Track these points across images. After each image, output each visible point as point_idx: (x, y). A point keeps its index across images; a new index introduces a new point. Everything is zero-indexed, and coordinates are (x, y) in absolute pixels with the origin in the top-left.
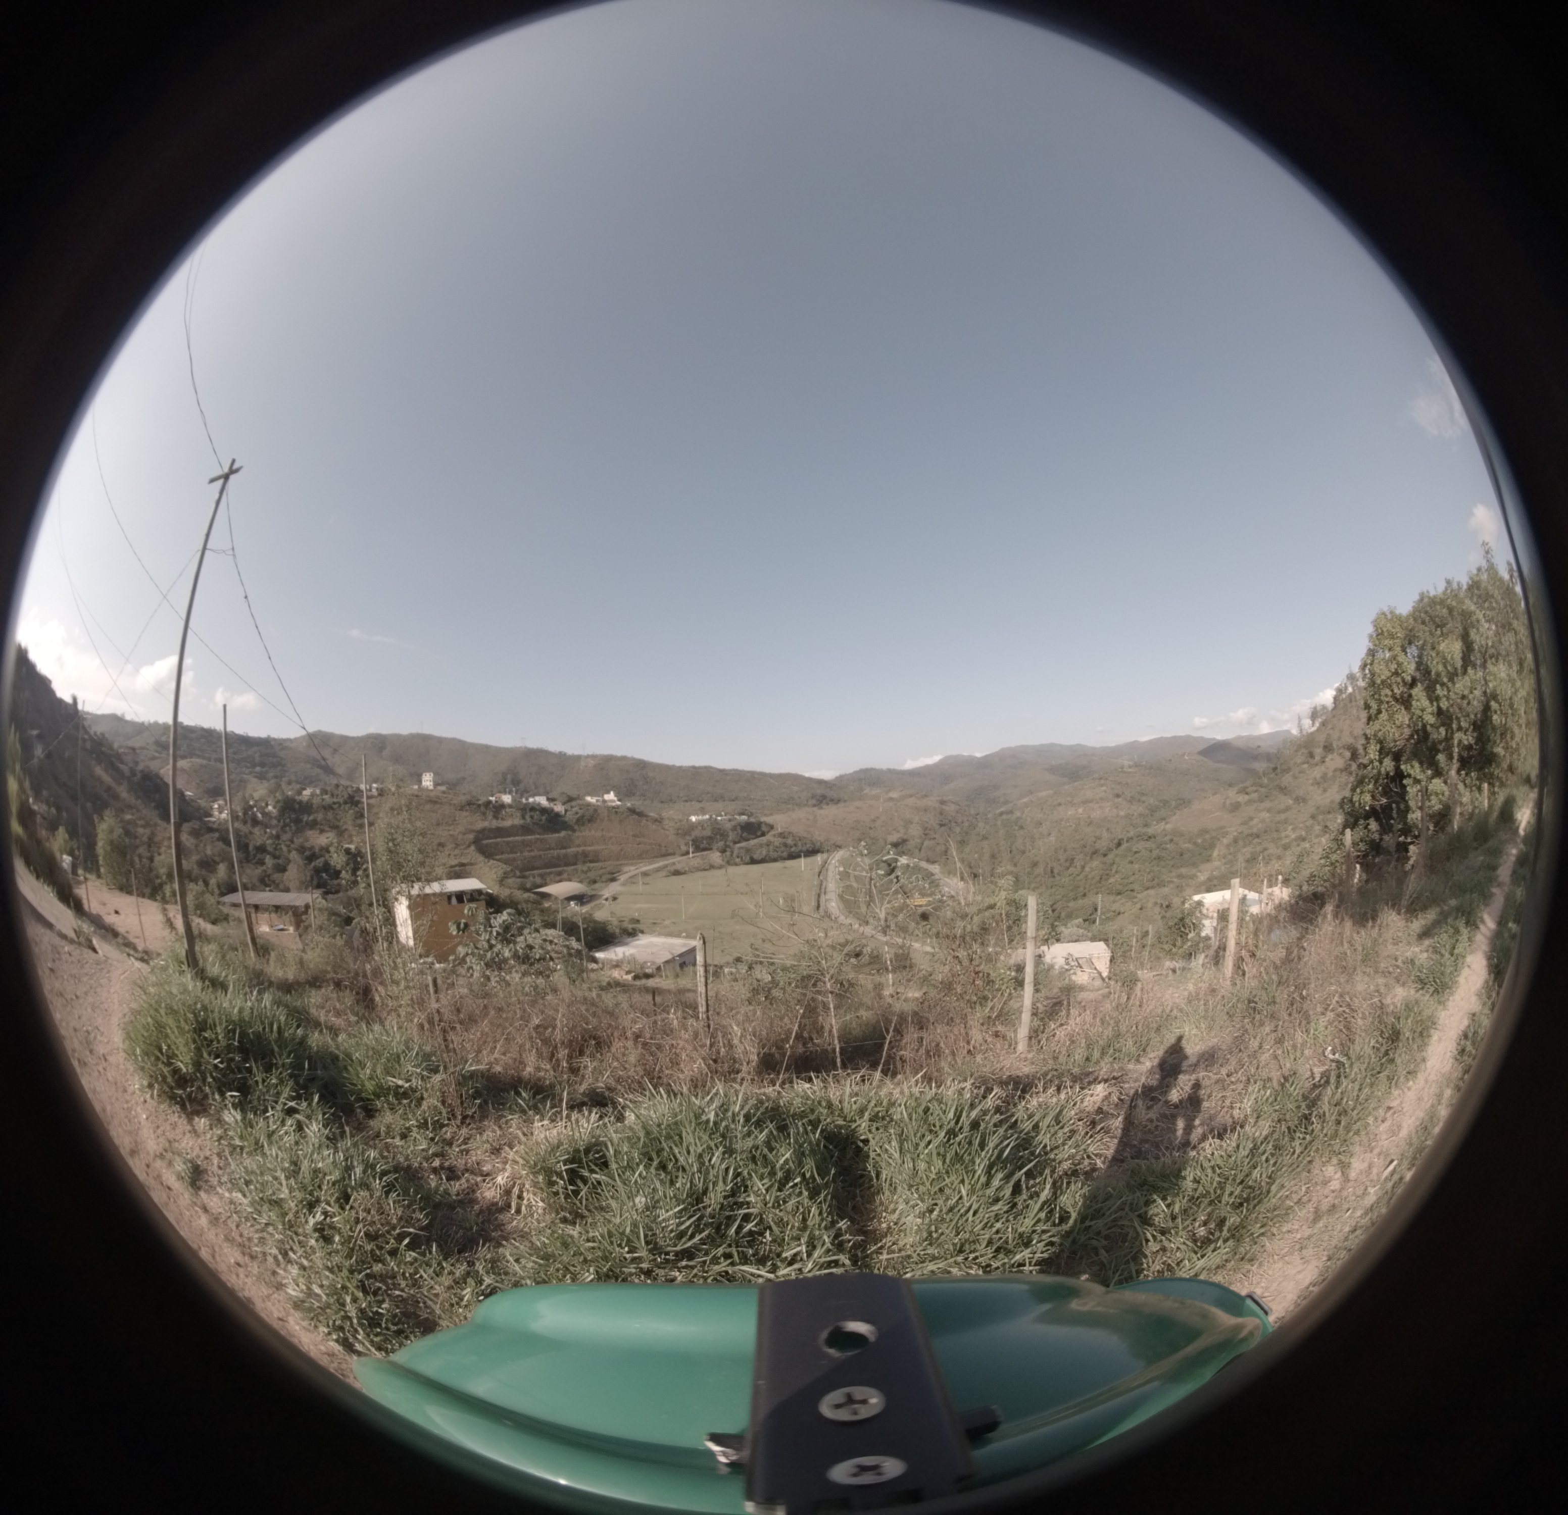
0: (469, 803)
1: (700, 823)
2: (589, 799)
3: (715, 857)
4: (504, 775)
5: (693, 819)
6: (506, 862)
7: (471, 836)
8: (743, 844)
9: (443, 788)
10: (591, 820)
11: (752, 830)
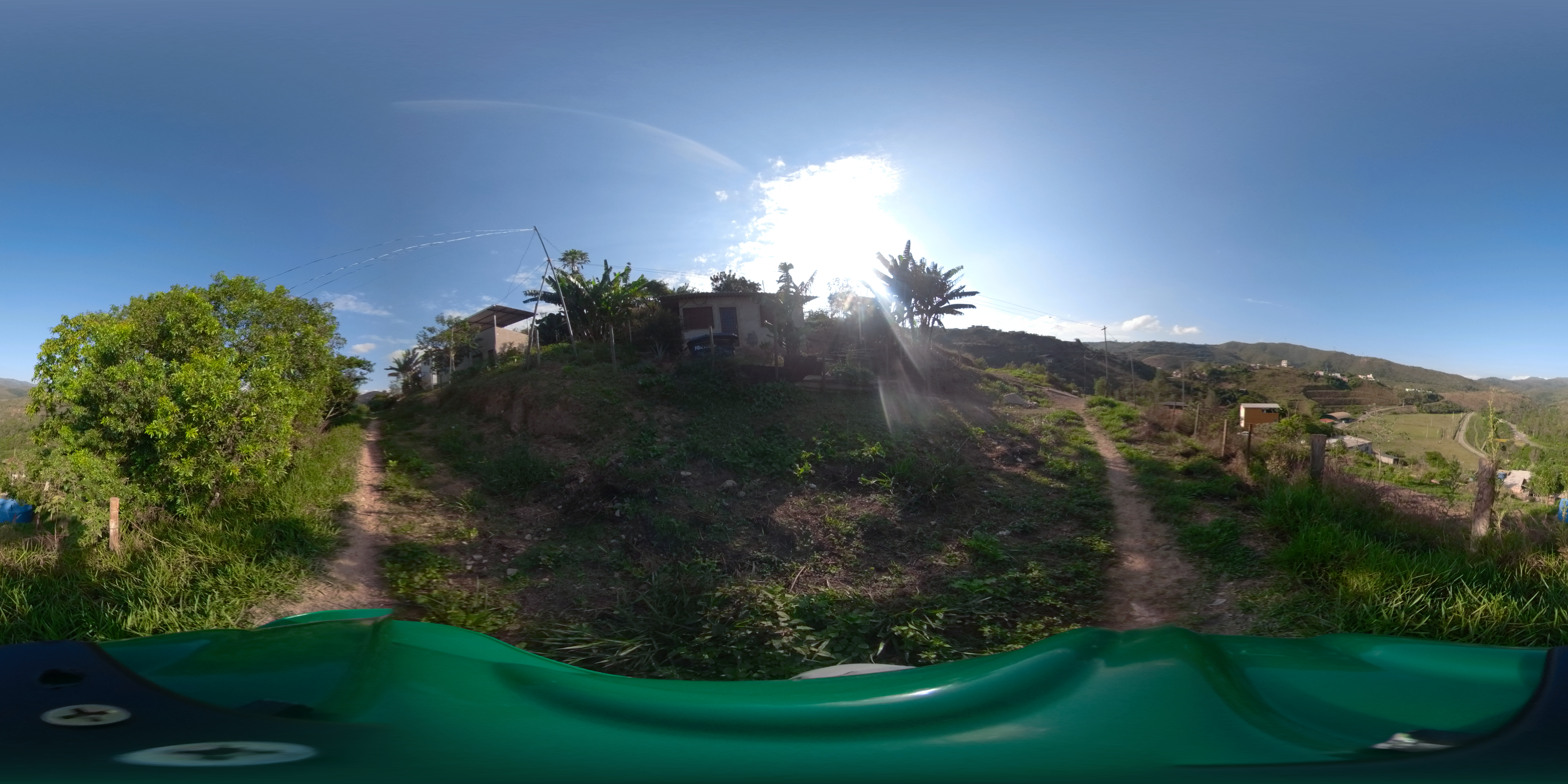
0: (1303, 374)
1: (1409, 392)
2: (1360, 376)
3: (1414, 408)
4: (1323, 363)
5: (1407, 390)
6: (1317, 401)
7: (1302, 388)
8: (1428, 404)
9: (1292, 367)
10: (1360, 386)
11: (1433, 398)
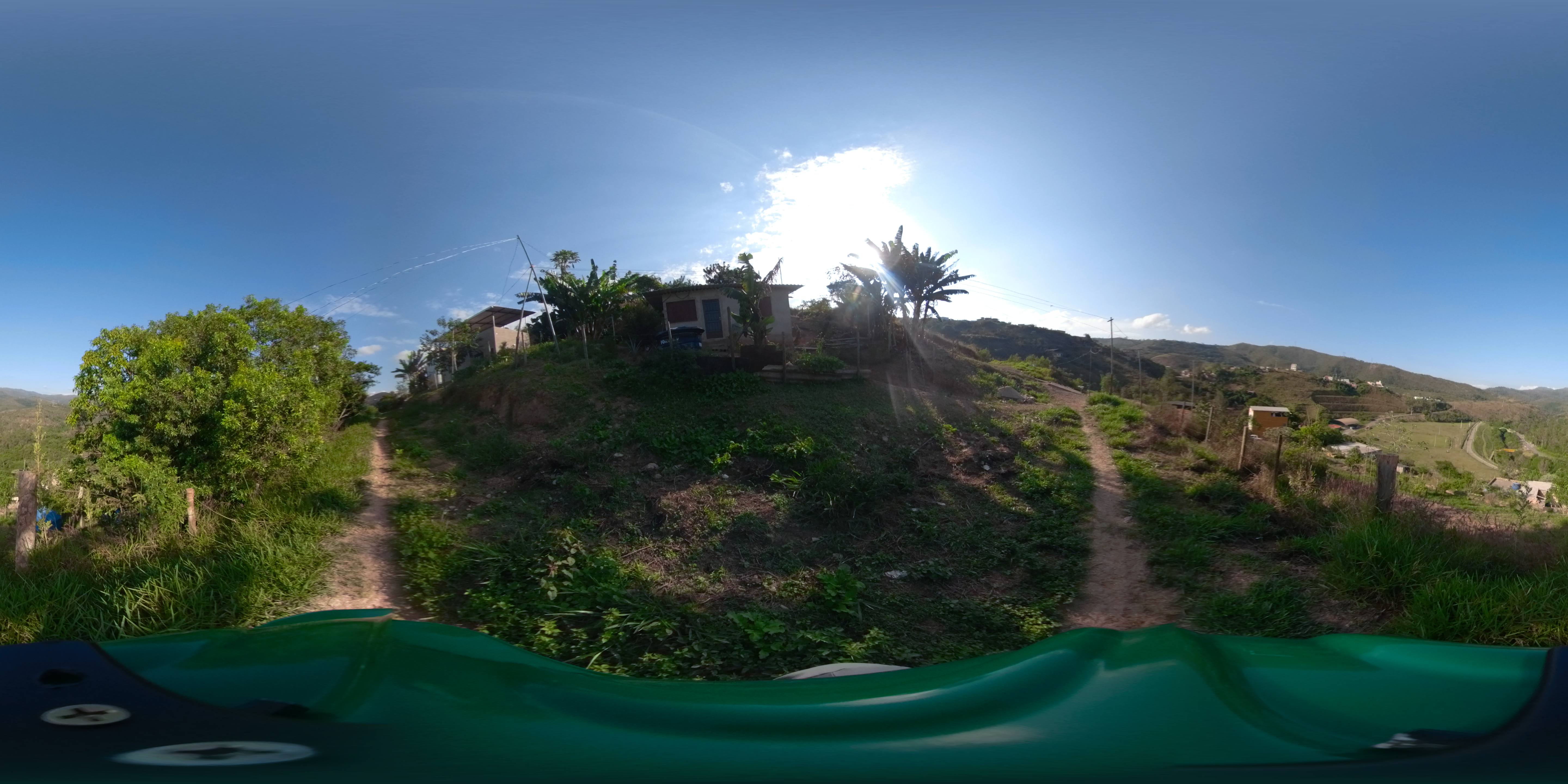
0: (1312, 379)
1: (1418, 400)
2: (1369, 383)
3: (1423, 416)
4: (1333, 368)
5: (1416, 398)
6: (1325, 406)
7: (1311, 393)
8: (1436, 413)
9: (1301, 371)
10: (1369, 392)
11: (1441, 406)
